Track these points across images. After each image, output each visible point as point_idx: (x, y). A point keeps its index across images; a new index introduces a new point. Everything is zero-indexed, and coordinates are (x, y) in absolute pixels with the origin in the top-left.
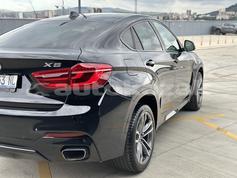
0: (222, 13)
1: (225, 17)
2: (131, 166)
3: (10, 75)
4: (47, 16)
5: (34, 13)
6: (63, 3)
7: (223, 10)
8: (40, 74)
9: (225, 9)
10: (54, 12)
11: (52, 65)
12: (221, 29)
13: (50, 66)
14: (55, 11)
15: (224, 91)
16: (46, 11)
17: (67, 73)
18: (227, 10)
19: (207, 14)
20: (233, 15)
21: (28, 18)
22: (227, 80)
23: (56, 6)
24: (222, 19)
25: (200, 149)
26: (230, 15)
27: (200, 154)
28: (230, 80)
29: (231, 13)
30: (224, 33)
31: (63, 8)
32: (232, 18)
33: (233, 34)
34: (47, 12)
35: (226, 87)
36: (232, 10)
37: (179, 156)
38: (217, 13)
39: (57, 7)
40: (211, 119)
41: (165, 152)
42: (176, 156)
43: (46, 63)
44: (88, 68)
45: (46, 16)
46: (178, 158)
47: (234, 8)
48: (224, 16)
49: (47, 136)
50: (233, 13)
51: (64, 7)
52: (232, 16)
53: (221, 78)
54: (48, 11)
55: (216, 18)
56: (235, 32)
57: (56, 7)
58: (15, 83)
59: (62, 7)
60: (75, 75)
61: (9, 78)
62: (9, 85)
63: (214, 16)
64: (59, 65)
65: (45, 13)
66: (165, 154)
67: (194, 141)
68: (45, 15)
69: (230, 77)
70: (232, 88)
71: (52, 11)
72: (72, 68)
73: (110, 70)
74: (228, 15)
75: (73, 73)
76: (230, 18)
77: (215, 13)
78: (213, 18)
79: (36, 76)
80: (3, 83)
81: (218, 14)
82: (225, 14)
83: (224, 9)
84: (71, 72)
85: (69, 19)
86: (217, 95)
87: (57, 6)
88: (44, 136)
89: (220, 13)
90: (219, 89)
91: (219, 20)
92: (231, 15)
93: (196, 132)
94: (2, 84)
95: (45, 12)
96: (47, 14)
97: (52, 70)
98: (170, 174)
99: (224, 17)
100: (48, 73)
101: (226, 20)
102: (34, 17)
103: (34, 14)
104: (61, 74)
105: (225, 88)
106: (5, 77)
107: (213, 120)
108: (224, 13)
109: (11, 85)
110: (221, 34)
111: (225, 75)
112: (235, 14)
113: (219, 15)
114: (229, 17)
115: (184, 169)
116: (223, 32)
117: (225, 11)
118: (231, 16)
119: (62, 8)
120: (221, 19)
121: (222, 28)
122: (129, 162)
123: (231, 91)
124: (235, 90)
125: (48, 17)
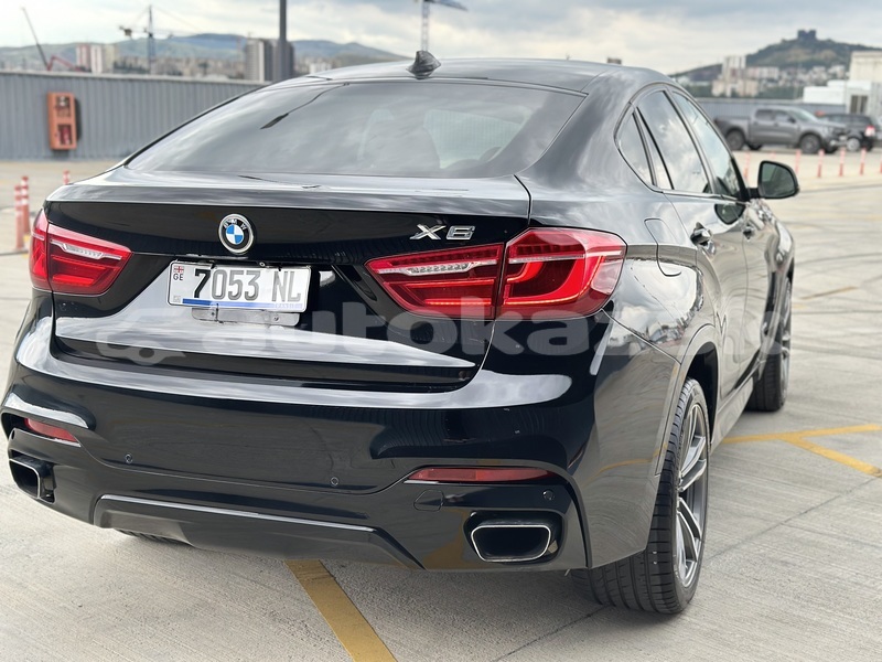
0: (734, 72)
1: (745, 86)
2: (659, 589)
3: (280, 266)
4: (84, 63)
5: (36, 51)
6: (151, 19)
7: (739, 64)
8: (395, 264)
9: (744, 60)
10: (111, 50)
11: (442, 234)
12: (746, 130)
13: (433, 237)
14: (115, 45)
15: (840, 348)
16: (81, 45)
17: (494, 262)
18: (752, 60)
19: (678, 76)
20: (771, 80)
21: (12, 68)
22: (833, 307)
23: (121, 28)
24: (734, 95)
25: (847, 539)
26: (760, 80)
27: (853, 555)
28: (840, 307)
29: (765, 72)
30: (756, 145)
31: (151, 35)
32: (770, 90)
33: (788, 147)
34: (84, 50)
35: (839, 333)
36: (768, 60)
37: (785, 563)
38: (714, 71)
39: (128, 32)
40: (840, 441)
41: (731, 548)
42: (772, 560)
43: (421, 227)
44: (558, 246)
45: (78, 63)
46: (785, 568)
47: (776, 55)
48: (740, 83)
49: (421, 476)
50: (774, 72)
51: (151, 31)
52: (770, 85)
53: (807, 301)
54: (88, 46)
55: (710, 88)
56: (796, 140)
57: (123, 33)
58: (299, 295)
59: (145, 31)
60: (518, 268)
61: (276, 277)
62: (274, 300)
63: (705, 84)
64: (467, 233)
65: (75, 53)
66: (734, 555)
67: (813, 513)
68: (74, 60)
69: (839, 298)
70: (862, 335)
71: (102, 46)
72: (509, 244)
73: (618, 253)
74: (753, 79)
75: (513, 261)
76: (762, 90)
77: (707, 73)
78: (701, 88)
79: (381, 271)
80: (251, 294)
81: (720, 77)
82: (744, 76)
83: (740, 59)
84: (508, 256)
85: (411, 77)
86: (821, 359)
87: (126, 27)
88: (408, 479)
89: (726, 74)
90: (818, 340)
91: (723, 96)
92: (764, 82)
93: (806, 484)
94: (247, 297)
95: (78, 51)
96: (84, 57)
97: (441, 249)
98: (781, 621)
99: (739, 87)
100: (423, 261)
101: (748, 97)
102: (33, 67)
103: (34, 57)
104: (471, 265)
105: (837, 337)
106: (258, 275)
107: (846, 445)
108: (739, 74)
109: (286, 302)
110: (746, 148)
111: (820, 291)
112: (780, 78)
113: (724, 80)
114: (758, 88)
115: (823, 605)
116: (752, 139)
117: (743, 65)
118: (765, 86)
119: (146, 36)
120: (728, 93)
121: (749, 126)
122: (652, 578)
123: (864, 348)
124: (874, 342)
125: (87, 68)
